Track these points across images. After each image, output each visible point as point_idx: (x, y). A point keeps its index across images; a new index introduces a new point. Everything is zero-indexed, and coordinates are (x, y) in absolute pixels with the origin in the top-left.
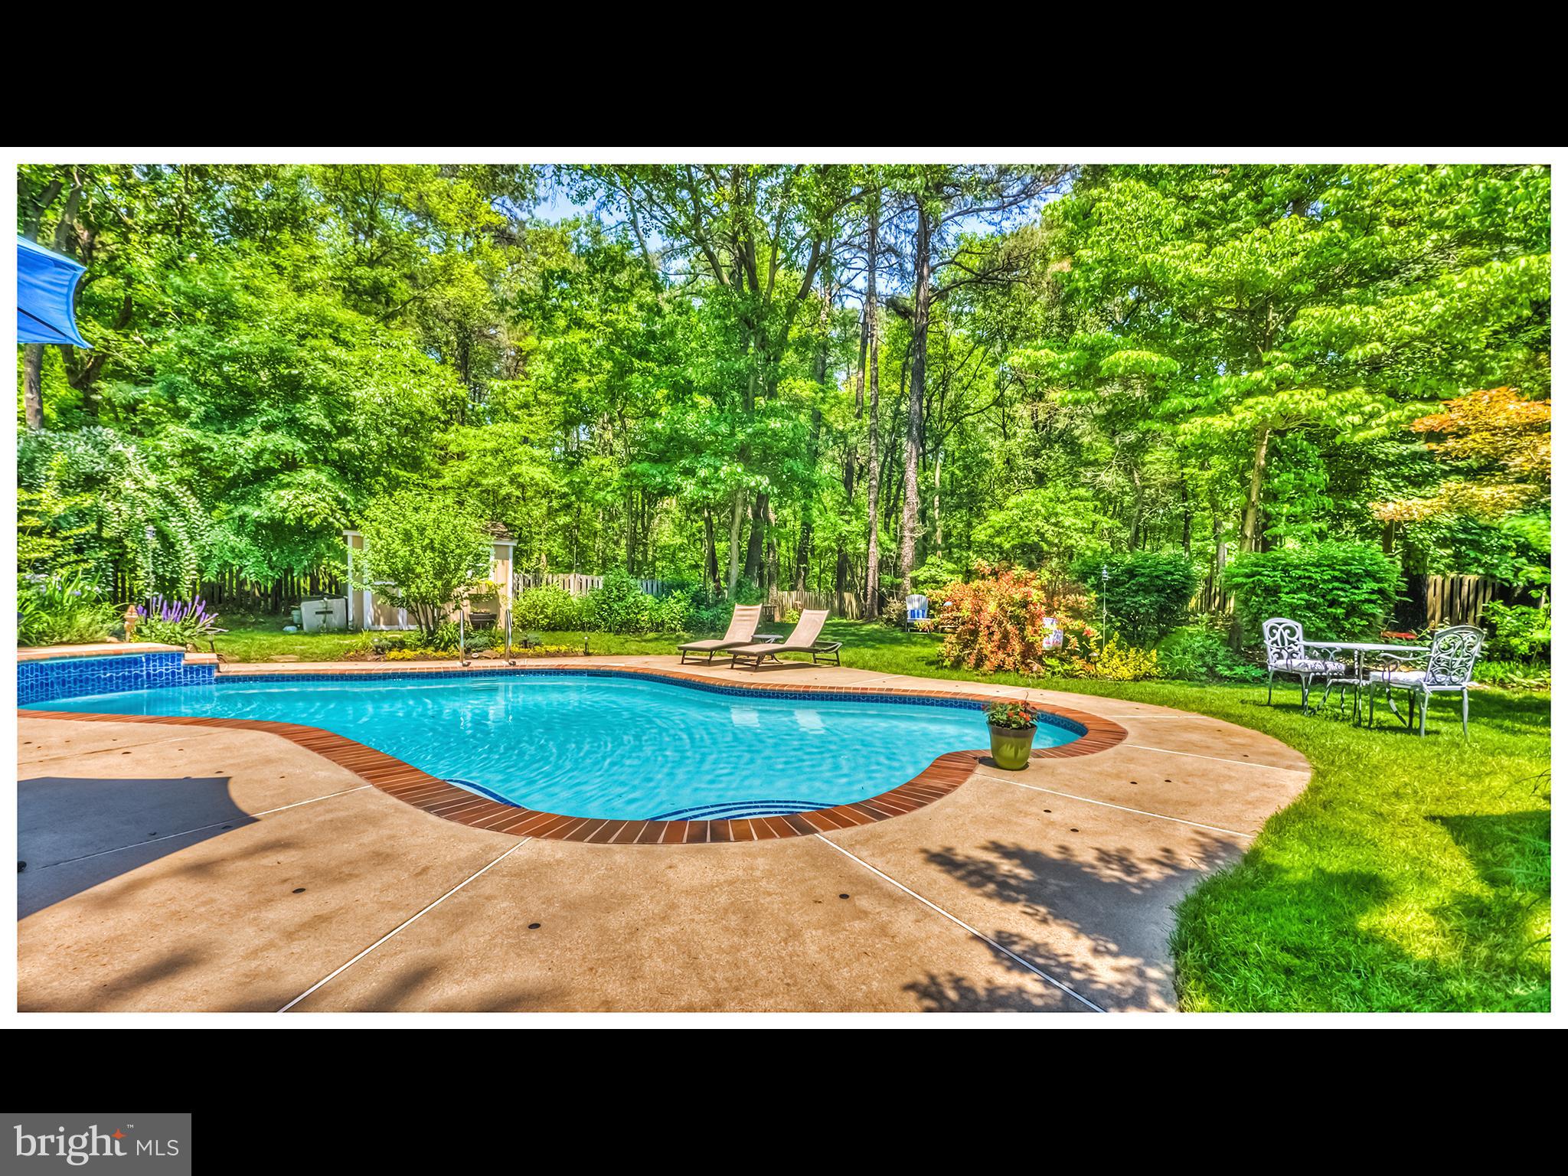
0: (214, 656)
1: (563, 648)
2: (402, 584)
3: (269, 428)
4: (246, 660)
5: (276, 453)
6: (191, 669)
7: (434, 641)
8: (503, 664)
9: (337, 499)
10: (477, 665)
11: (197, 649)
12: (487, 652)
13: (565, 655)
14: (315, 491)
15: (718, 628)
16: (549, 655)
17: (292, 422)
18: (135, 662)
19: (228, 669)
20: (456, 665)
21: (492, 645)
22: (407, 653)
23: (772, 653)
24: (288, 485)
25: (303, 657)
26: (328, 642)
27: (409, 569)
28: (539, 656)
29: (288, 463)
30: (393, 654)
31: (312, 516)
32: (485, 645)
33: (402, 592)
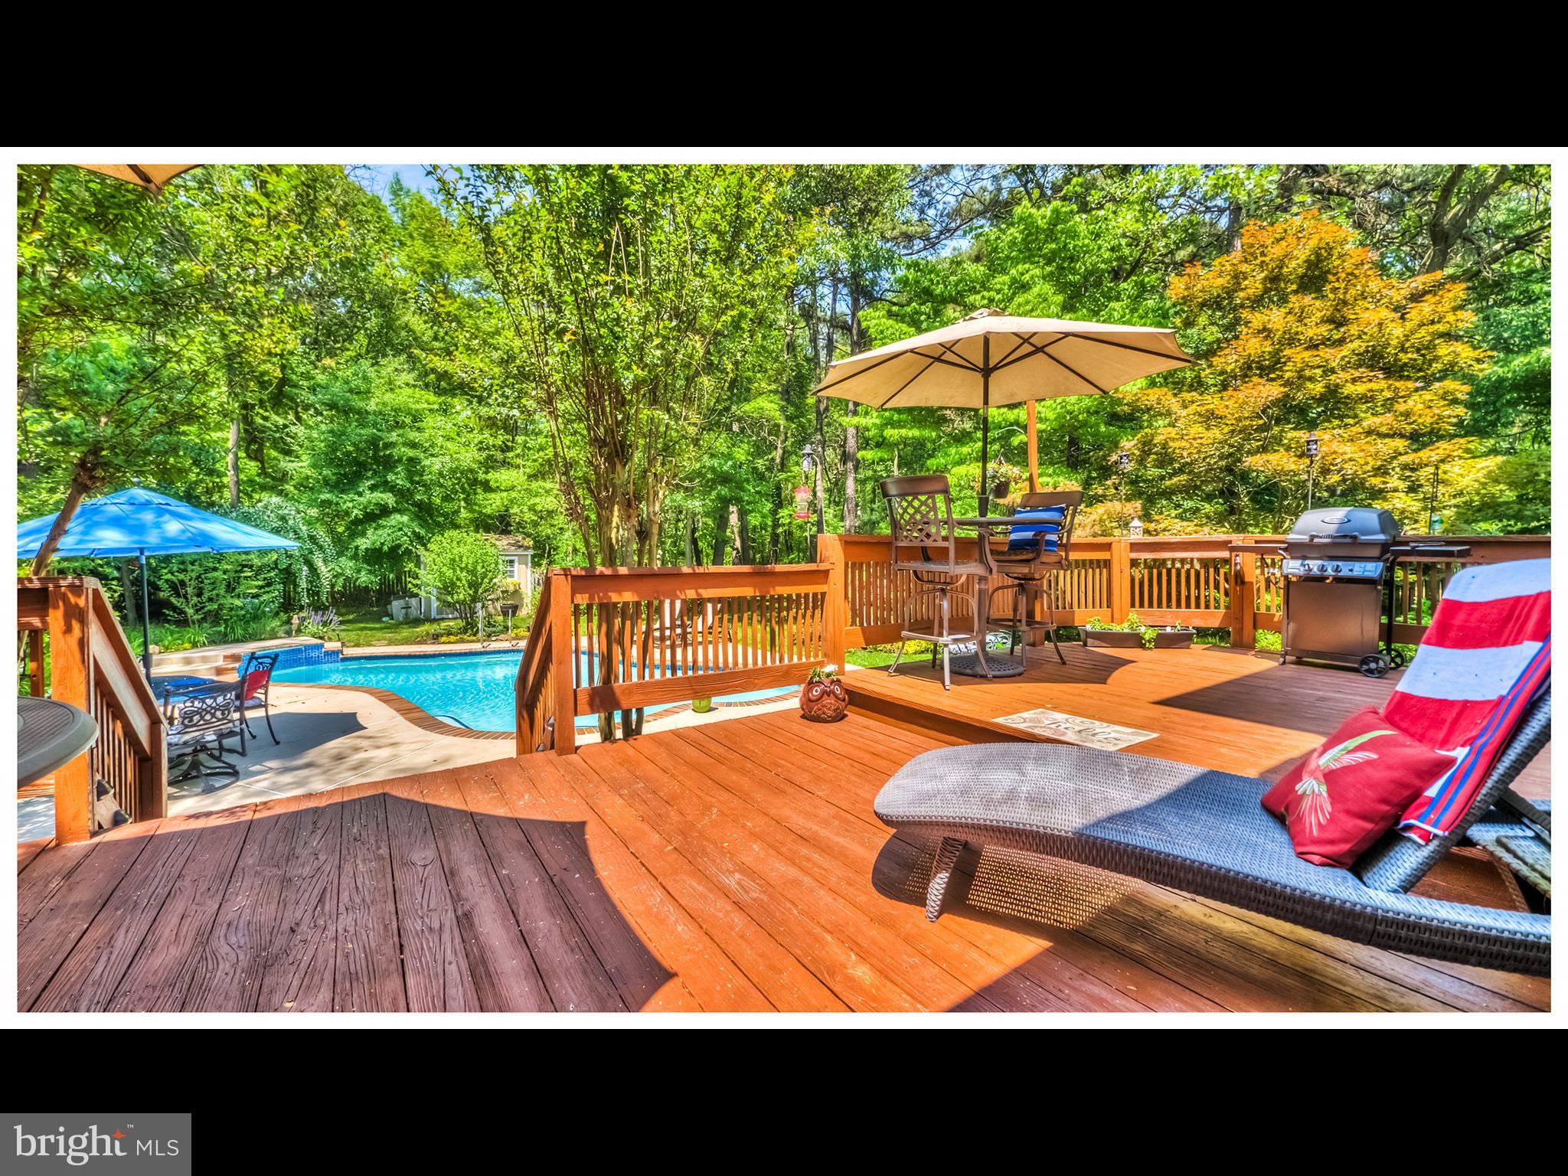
0: (339, 644)
2: (449, 593)
3: (373, 488)
4: (357, 645)
6: (327, 653)
7: (471, 628)
8: (506, 645)
9: (414, 532)
10: (495, 646)
11: (330, 639)
12: (502, 636)
14: (400, 529)
17: (385, 484)
18: (300, 651)
19: (349, 652)
20: (477, 647)
22: (452, 638)
24: (384, 527)
25: (391, 643)
26: (406, 632)
27: (453, 584)
29: (385, 511)
30: (444, 639)
31: (399, 546)
32: (502, 632)
33: (449, 599)
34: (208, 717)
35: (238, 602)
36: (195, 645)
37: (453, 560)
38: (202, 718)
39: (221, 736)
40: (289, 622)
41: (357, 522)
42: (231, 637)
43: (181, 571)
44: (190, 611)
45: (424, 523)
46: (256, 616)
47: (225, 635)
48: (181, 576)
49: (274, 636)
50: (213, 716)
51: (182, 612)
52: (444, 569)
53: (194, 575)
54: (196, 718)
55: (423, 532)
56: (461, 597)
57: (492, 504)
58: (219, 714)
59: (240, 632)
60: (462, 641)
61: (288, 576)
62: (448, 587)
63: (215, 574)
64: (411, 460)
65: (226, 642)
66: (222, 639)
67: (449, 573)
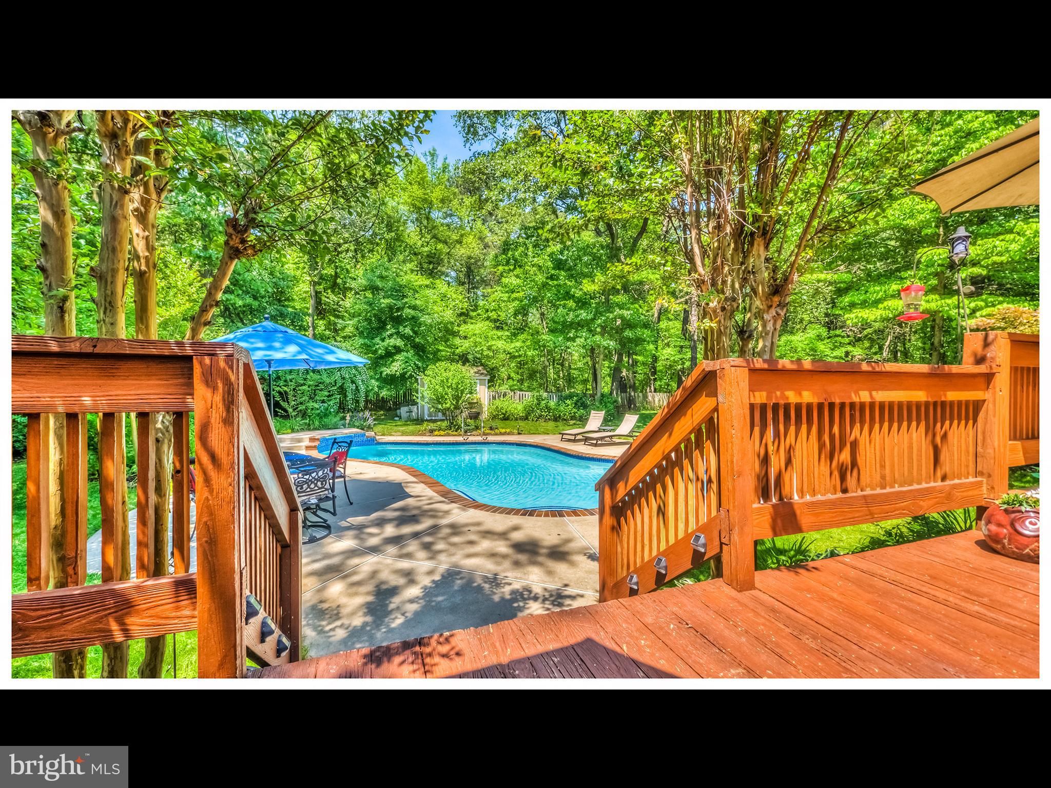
0: (374, 434)
1: (508, 430)
2: (440, 403)
3: (390, 336)
4: (384, 435)
5: (395, 347)
7: (454, 426)
8: (479, 439)
9: (415, 364)
10: (472, 439)
11: (368, 430)
12: (474, 433)
13: (509, 434)
14: (407, 362)
15: (583, 420)
16: (501, 434)
17: (398, 333)
19: (380, 439)
20: (460, 439)
21: (477, 428)
22: (442, 433)
23: (611, 437)
24: (397, 360)
25: (404, 434)
27: (442, 397)
28: (496, 434)
29: (398, 350)
30: (436, 433)
31: (406, 373)
32: (473, 430)
33: (440, 406)
34: (312, 486)
35: (316, 406)
36: (293, 431)
37: (442, 381)
38: (309, 486)
39: (320, 500)
40: (344, 418)
41: (381, 357)
42: (312, 427)
43: (285, 386)
44: (290, 410)
45: (421, 358)
46: (326, 414)
47: (309, 425)
48: (285, 389)
49: (335, 427)
50: (316, 485)
51: (286, 411)
52: (437, 387)
53: (292, 387)
54: (305, 486)
55: (420, 364)
56: (448, 405)
57: (463, 346)
58: (319, 484)
59: (317, 423)
60: (448, 435)
61: (342, 390)
62: (439, 399)
63: (304, 387)
64: (413, 317)
65: (309, 430)
66: (308, 427)
67: (440, 390)
